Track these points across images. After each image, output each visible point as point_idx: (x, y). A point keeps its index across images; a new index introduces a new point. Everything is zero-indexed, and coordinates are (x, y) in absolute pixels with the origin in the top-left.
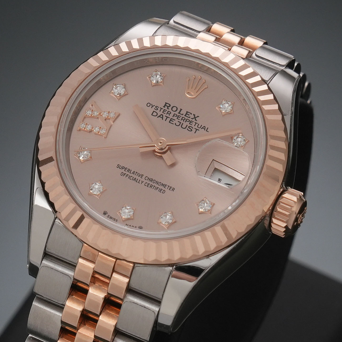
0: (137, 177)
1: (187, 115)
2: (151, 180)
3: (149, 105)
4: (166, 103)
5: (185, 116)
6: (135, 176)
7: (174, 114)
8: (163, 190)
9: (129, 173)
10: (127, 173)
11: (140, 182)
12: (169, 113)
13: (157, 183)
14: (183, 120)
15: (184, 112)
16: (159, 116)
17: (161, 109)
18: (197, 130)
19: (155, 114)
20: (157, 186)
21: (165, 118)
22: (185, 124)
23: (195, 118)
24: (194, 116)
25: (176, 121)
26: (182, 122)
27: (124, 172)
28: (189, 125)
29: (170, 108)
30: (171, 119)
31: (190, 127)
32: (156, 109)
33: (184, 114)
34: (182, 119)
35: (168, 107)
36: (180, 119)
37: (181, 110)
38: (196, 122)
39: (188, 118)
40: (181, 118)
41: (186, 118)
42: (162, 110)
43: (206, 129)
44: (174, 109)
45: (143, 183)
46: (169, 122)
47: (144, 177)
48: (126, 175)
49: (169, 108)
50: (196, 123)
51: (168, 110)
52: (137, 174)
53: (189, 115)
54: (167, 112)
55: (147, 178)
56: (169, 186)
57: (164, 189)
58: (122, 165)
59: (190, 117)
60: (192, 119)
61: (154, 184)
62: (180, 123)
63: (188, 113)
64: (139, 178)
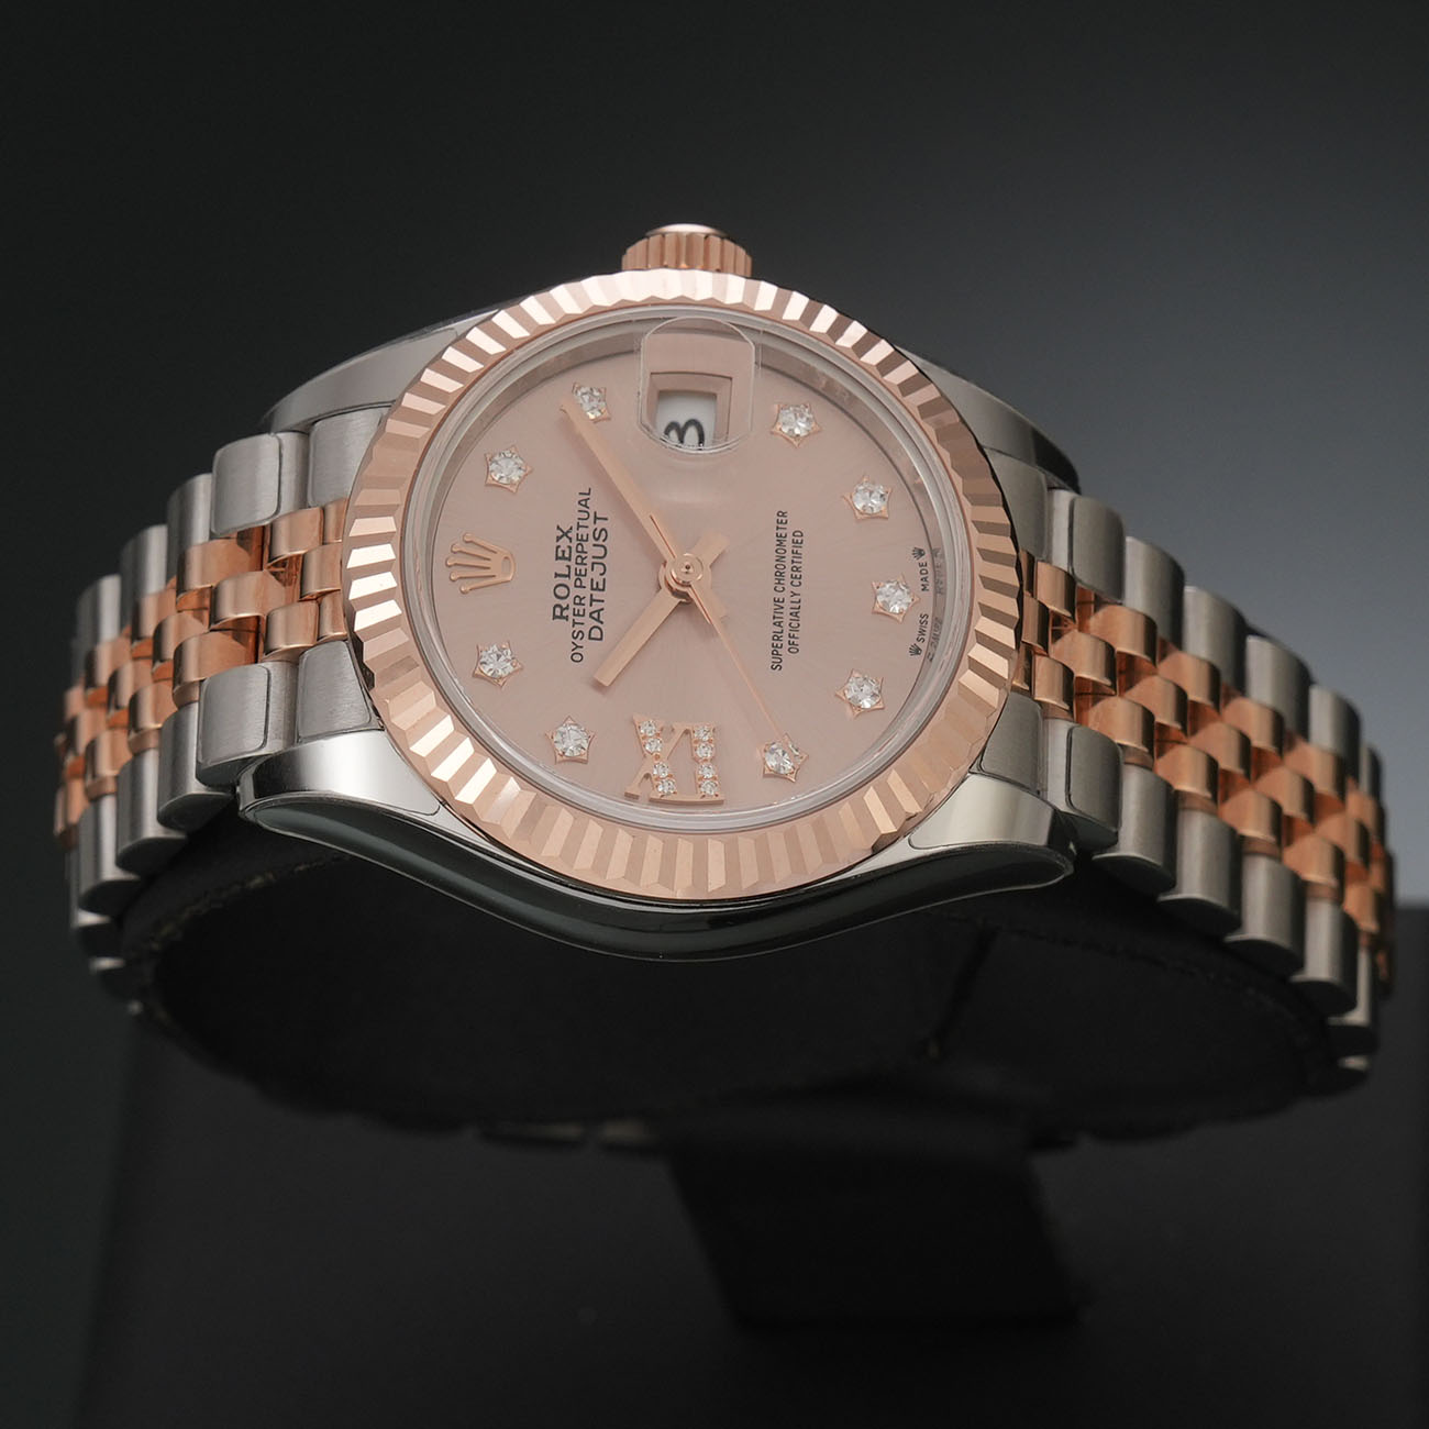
0: (787, 611)
1: (567, 555)
2: (779, 575)
3: (577, 658)
4: (555, 617)
5: (569, 559)
6: (786, 619)
7: (576, 586)
8: (796, 539)
9: (785, 634)
10: (785, 639)
11: (796, 598)
12: (577, 601)
13: (780, 559)
14: (583, 559)
15: (561, 567)
16: (598, 620)
17: (574, 623)
18: (596, 518)
19: (596, 634)
20: (789, 556)
21: (596, 606)
22: (591, 550)
23: (565, 534)
24: (562, 536)
25: (595, 574)
26: (589, 561)
27: (787, 646)
28: (592, 541)
29: (564, 603)
30: (592, 589)
31: (597, 536)
32: (580, 635)
33: (567, 563)
34: (582, 564)
35: (562, 610)
36: (583, 568)
37: (556, 575)
38: (575, 527)
39: (574, 549)
40: (579, 567)
41: (574, 555)
42: (578, 619)
43: (586, 497)
44: (562, 591)
45: (795, 590)
46: (603, 590)
47: (779, 596)
48: (792, 640)
49: (564, 606)
50: (579, 526)
51: (572, 606)
52: (777, 615)
53: (563, 552)
54: (577, 607)
55: (780, 588)
56: (778, 528)
57: (790, 538)
58: (769, 660)
59: (570, 548)
60: (570, 539)
61: (789, 565)
62: (593, 564)
63: (560, 554)
64: (787, 605)
